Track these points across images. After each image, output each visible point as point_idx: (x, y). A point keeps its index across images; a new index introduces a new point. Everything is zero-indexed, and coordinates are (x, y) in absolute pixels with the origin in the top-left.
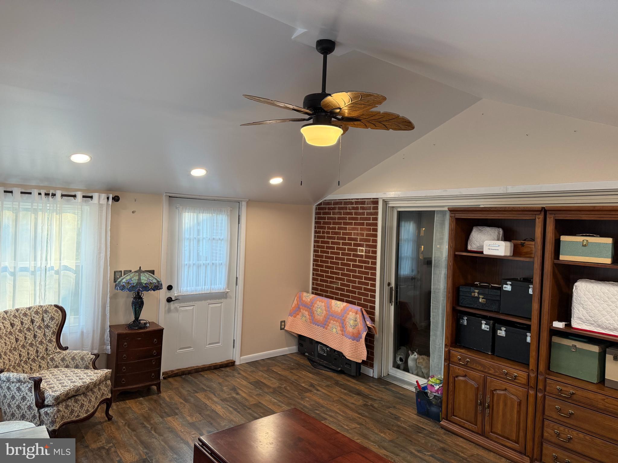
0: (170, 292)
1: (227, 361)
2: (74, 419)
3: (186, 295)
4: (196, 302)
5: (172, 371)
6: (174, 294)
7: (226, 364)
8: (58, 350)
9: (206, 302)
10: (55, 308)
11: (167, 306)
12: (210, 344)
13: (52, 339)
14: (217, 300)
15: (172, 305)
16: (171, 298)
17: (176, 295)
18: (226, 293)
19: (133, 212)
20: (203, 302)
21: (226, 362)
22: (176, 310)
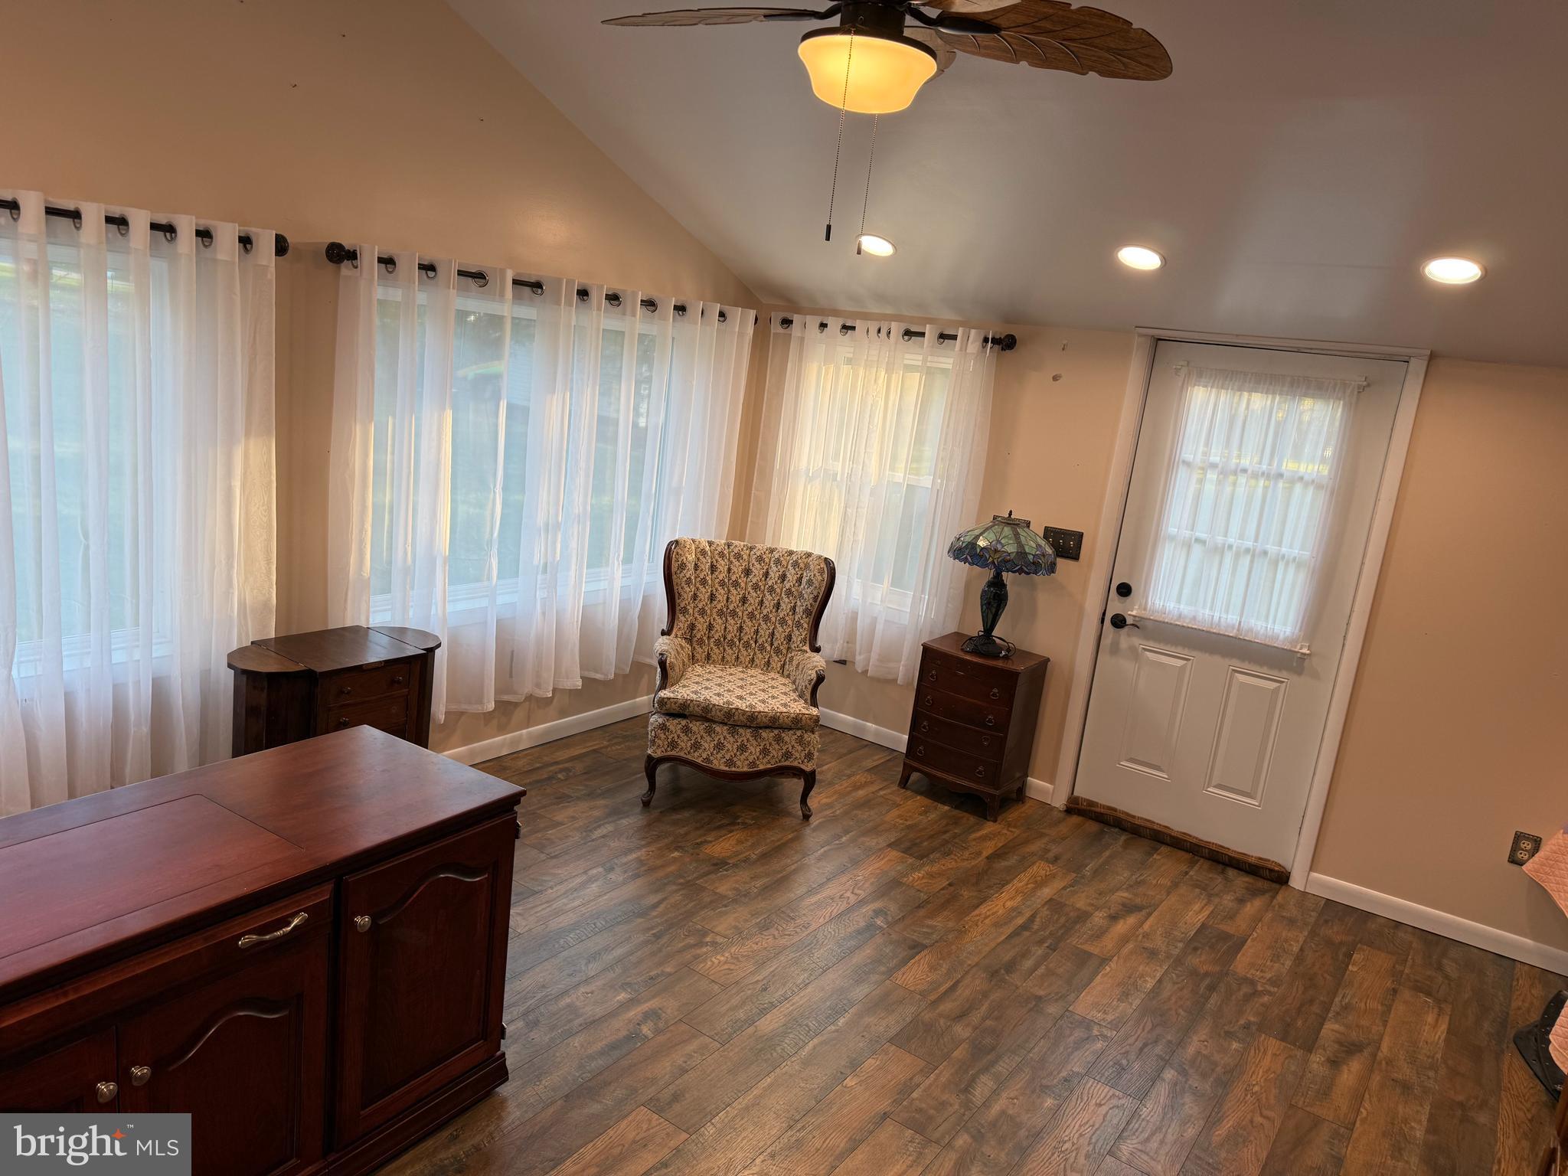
0: (1125, 601)
1: (1260, 859)
2: (699, 761)
3: (1160, 622)
4: (1194, 653)
5: (1091, 803)
6: (1132, 610)
7: (1250, 865)
8: (807, 648)
9: (1227, 662)
10: (823, 565)
11: (1111, 636)
12: (1219, 786)
13: (802, 622)
14: (1265, 669)
15: (1125, 638)
16: (1124, 620)
17: (1134, 613)
18: (1299, 655)
19: (1055, 378)
20: (1217, 659)
21: (1253, 861)
22: (1134, 654)
